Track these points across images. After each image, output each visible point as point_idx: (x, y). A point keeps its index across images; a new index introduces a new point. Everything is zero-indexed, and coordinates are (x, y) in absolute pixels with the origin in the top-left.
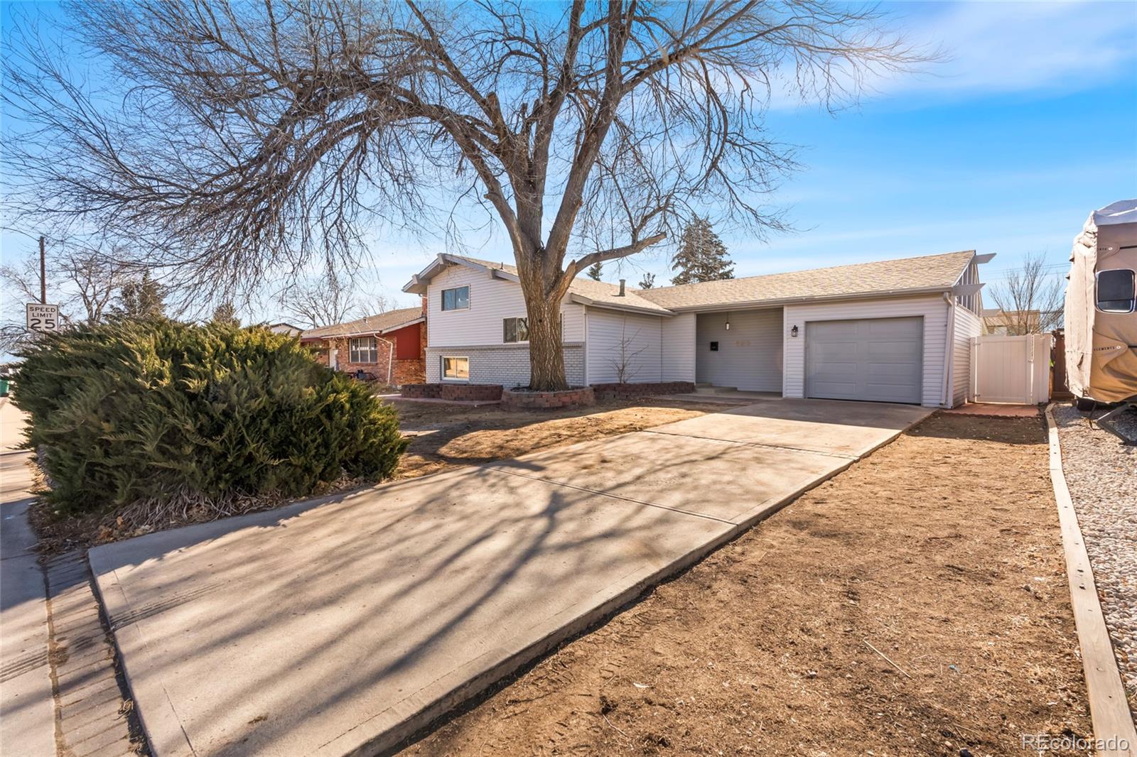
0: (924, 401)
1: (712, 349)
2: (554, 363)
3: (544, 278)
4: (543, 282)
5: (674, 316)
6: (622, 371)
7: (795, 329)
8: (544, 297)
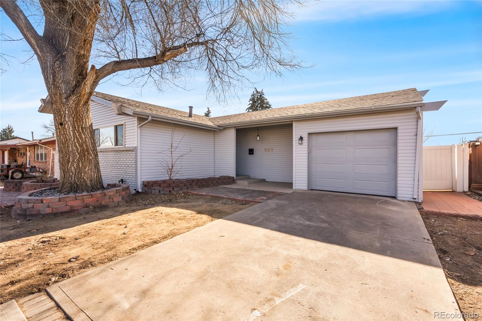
0: (399, 195)
1: (250, 154)
2: (78, 166)
3: (63, 82)
4: (63, 86)
5: (220, 130)
6: (171, 170)
7: (301, 138)
8: (64, 100)
